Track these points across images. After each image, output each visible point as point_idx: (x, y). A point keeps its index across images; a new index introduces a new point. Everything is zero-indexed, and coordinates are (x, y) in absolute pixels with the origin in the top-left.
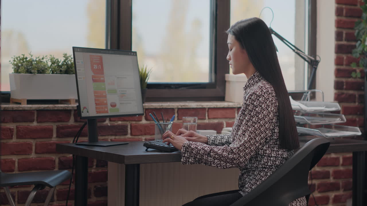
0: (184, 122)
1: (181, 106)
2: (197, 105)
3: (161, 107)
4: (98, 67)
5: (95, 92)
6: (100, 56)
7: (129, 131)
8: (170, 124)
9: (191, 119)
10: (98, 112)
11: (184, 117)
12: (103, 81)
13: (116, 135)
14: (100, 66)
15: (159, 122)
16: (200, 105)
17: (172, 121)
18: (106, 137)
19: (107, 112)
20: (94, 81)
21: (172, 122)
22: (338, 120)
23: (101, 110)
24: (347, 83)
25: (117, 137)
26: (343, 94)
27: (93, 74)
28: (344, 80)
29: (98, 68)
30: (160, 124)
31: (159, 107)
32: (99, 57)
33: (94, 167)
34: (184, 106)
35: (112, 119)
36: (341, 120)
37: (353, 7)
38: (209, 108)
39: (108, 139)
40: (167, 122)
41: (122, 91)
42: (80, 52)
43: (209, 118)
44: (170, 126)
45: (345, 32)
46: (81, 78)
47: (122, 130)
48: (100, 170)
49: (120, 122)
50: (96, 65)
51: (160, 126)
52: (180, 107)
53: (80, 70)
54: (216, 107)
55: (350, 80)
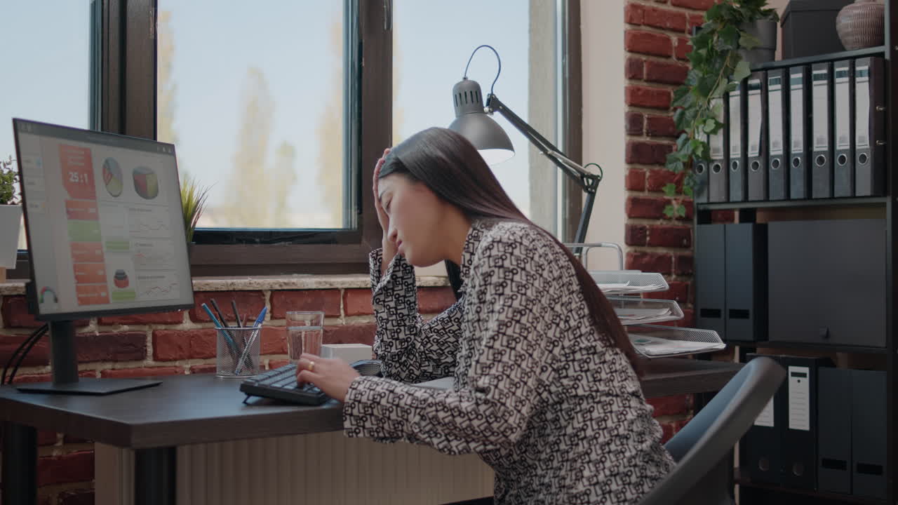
0: (289, 324)
1: (281, 286)
2: (320, 283)
3: (231, 289)
4: (80, 179)
5: (74, 246)
6: (85, 149)
7: (150, 350)
8: (255, 330)
9: (307, 316)
10: (82, 301)
11: (289, 313)
12: (95, 217)
13: (116, 361)
14: (86, 175)
15: (226, 326)
16: (326, 283)
17: (261, 322)
18: (91, 366)
19: (106, 301)
20: (72, 215)
21: (260, 326)
22: (664, 315)
23: (89, 295)
24: (653, 230)
25: (118, 366)
26: (644, 254)
27: (68, 197)
28: (646, 223)
29: (82, 181)
30: (228, 331)
31: (224, 289)
32: (83, 153)
33: (60, 444)
34: (285, 284)
35: (104, 320)
36: (672, 314)
37: (662, 60)
38: (347, 290)
39: (94, 371)
40: (248, 324)
41: (141, 245)
42: (32, 133)
43: (347, 315)
44: (255, 335)
45: (646, 114)
46: (36, 206)
47: (133, 348)
48: (75, 451)
49: (126, 328)
50: (76, 173)
51: (229, 336)
52: (277, 287)
53: (32, 183)
54: (363, 286)
55: (658, 223)
